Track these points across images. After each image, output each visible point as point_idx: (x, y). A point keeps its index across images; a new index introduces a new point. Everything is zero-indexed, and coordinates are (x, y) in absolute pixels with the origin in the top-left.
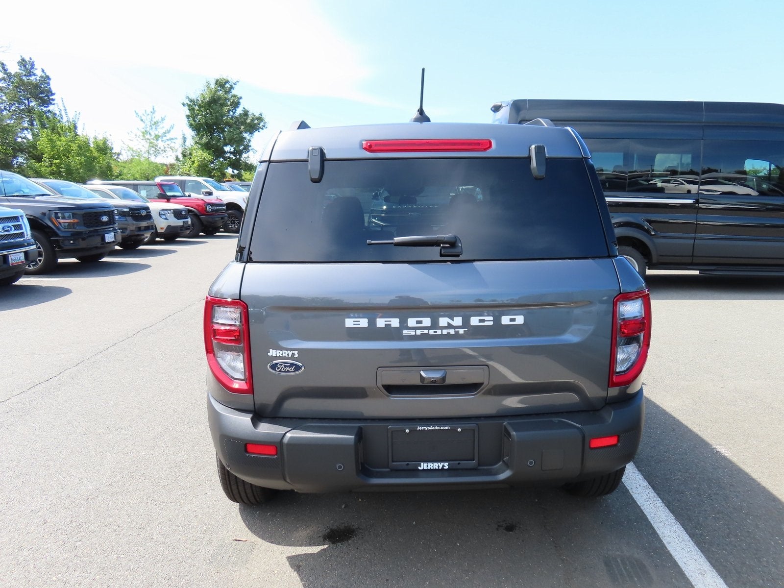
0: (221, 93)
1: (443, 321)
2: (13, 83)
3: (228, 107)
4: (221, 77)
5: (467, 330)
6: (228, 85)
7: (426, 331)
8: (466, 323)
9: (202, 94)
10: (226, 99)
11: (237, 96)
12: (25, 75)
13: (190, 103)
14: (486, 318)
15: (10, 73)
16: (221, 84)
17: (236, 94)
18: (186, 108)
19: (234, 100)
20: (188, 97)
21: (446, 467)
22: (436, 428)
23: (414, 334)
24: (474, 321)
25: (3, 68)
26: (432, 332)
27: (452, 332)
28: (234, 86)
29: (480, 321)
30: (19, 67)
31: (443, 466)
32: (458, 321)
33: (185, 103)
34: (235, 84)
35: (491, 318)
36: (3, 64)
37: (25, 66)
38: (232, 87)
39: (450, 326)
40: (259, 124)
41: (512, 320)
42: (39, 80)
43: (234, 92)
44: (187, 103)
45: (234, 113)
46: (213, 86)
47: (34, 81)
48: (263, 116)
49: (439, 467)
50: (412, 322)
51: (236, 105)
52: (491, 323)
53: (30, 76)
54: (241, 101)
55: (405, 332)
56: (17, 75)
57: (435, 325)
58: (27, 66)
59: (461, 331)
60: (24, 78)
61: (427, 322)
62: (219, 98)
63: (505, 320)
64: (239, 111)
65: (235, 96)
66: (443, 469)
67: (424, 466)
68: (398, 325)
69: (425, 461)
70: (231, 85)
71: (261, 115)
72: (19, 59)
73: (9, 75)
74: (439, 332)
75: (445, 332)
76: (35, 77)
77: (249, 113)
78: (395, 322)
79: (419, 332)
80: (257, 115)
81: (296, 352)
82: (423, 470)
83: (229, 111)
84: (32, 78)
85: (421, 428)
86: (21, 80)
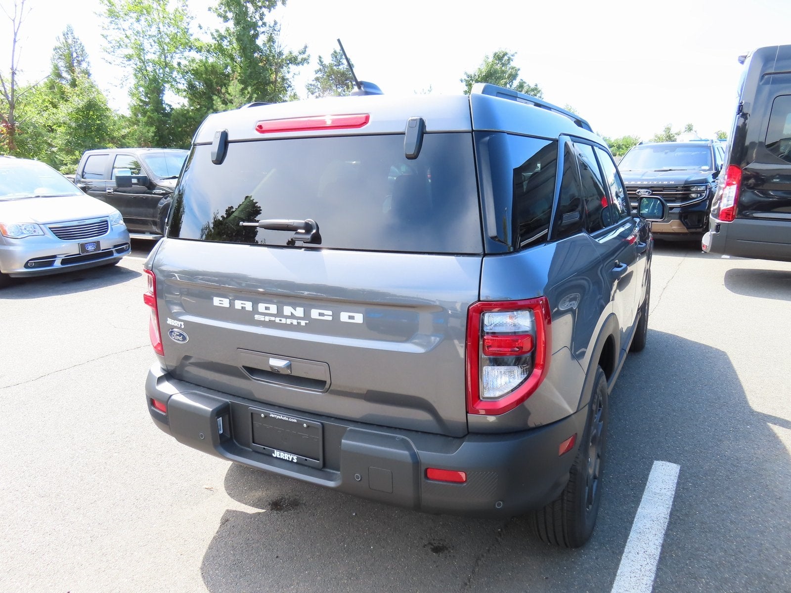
0: (498, 67)
1: (288, 310)
2: (326, 72)
3: (504, 80)
4: (500, 50)
5: (308, 322)
6: (506, 58)
7: (273, 319)
8: (307, 315)
9: (479, 69)
10: (503, 72)
11: (515, 68)
12: (336, 65)
13: (467, 79)
14: (326, 312)
15: (325, 65)
16: (499, 57)
17: (514, 66)
18: (464, 83)
19: (511, 72)
20: (466, 73)
21: (295, 461)
22: (285, 418)
23: (263, 319)
24: (315, 313)
25: (320, 61)
26: (277, 320)
27: (295, 322)
28: (512, 57)
29: (320, 314)
30: (332, 59)
31: (293, 459)
32: (299, 312)
33: (463, 79)
34: (513, 56)
35: (330, 313)
36: (320, 57)
37: (336, 57)
38: (509, 59)
39: (292, 316)
40: (536, 95)
41: (350, 317)
42: (346, 68)
43: (512, 64)
44: (465, 79)
45: (511, 86)
46: (491, 59)
47: (342, 69)
48: (539, 87)
49: (289, 458)
50: (261, 307)
51: (513, 77)
52: (330, 318)
53: (339, 65)
54: (519, 72)
55: (257, 317)
56: (331, 66)
57: (280, 313)
58: (338, 57)
59: (303, 323)
60: (334, 67)
61: (273, 309)
62: (496, 72)
63: (344, 317)
64: (516, 83)
65: (513, 68)
66: (292, 462)
67: (277, 454)
68: (251, 309)
69: (278, 449)
70: (509, 57)
71: (536, 85)
72: (332, 52)
73: (324, 66)
74: (284, 321)
75: (289, 321)
76: (343, 66)
77: (525, 85)
78: (249, 306)
79: (267, 319)
80: (532, 86)
81: (182, 323)
82: (276, 457)
83: (506, 84)
84: (341, 67)
85: (273, 416)
86: (332, 69)
